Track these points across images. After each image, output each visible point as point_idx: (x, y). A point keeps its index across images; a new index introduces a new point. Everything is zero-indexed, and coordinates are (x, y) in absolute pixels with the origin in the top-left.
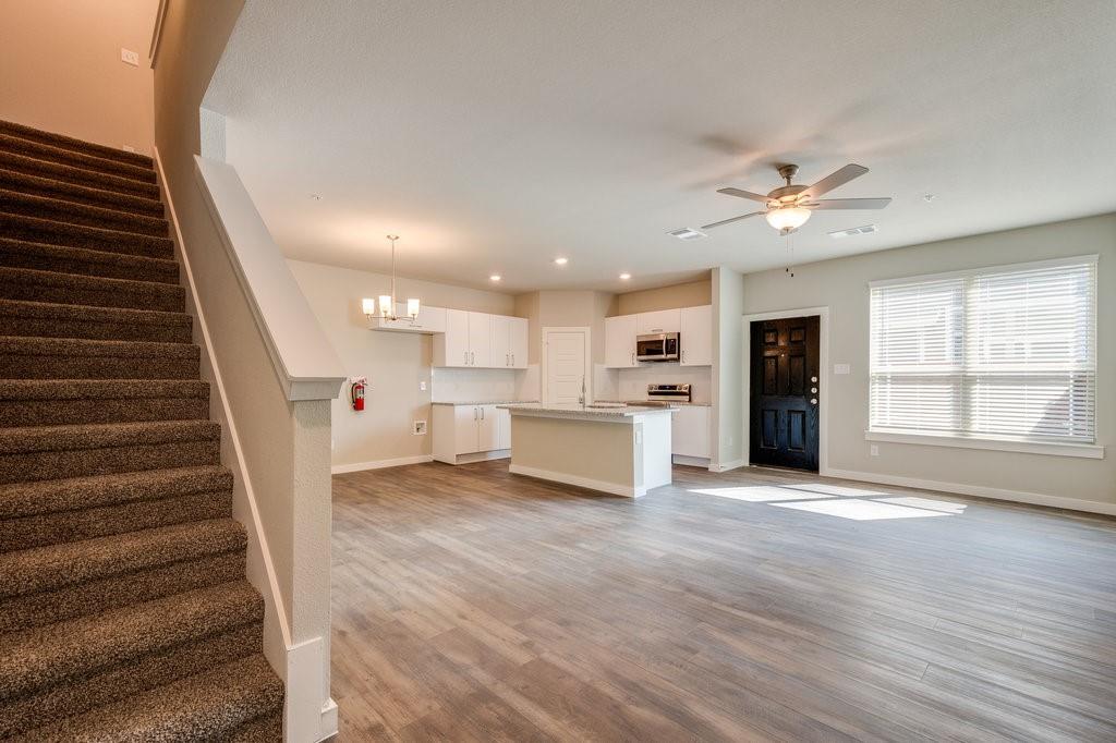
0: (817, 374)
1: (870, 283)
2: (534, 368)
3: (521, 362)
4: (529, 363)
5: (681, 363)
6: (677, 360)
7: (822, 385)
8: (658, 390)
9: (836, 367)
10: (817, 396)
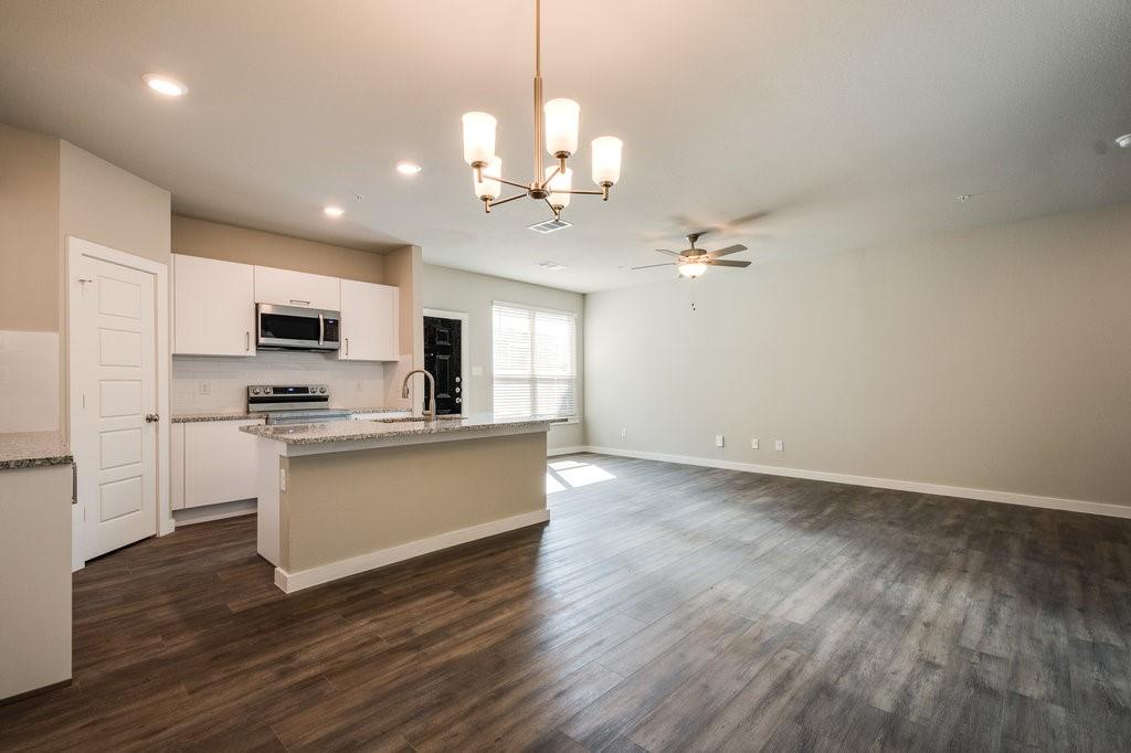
0: (459, 374)
5: (342, 355)
6: (334, 350)
7: (463, 385)
8: (271, 395)
9: (474, 369)
10: (459, 395)
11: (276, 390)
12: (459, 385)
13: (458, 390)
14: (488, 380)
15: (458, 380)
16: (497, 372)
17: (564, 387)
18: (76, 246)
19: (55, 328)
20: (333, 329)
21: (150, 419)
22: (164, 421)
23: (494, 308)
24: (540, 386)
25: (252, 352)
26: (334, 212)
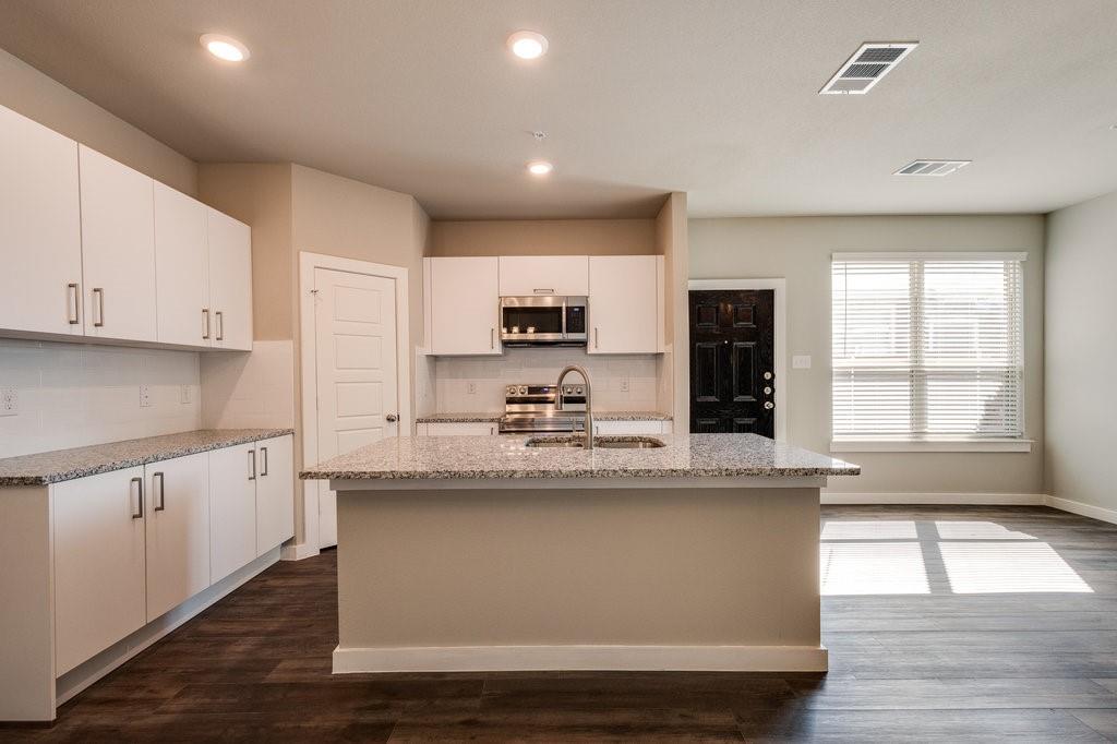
0: (770, 368)
1: (834, 255)
2: (273, 351)
3: (237, 336)
4: (255, 338)
5: (591, 349)
6: (583, 344)
7: (777, 383)
8: (526, 395)
9: (795, 359)
10: (771, 398)
11: (532, 390)
12: (771, 383)
13: (767, 391)
14: (821, 376)
15: (768, 376)
16: (836, 364)
17: (993, 387)
18: (308, 260)
19: (290, 337)
20: (576, 318)
21: (390, 419)
22: (406, 422)
23: (836, 266)
24: (932, 387)
25: (498, 350)
26: (540, 170)
